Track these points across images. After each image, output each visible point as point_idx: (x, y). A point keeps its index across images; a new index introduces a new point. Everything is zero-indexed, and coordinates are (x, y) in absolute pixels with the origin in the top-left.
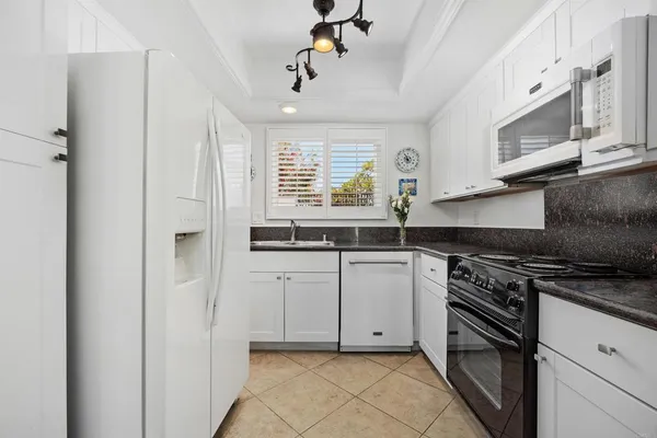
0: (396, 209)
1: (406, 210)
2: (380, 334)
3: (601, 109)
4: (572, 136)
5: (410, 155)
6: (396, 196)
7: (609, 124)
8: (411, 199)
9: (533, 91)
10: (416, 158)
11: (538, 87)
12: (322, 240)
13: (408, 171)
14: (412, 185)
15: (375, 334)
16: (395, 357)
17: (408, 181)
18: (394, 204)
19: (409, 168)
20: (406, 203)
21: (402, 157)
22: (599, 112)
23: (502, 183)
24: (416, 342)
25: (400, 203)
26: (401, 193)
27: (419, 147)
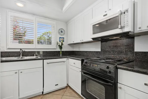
0: (59, 46)
1: (62, 46)
2: (57, 85)
3: (125, 21)
4: (119, 28)
5: (62, 30)
6: (59, 42)
7: (127, 26)
8: (63, 43)
9: (104, 16)
10: (64, 32)
11: (106, 15)
12: (34, 56)
13: (62, 35)
14: (63, 39)
15: (56, 85)
16: (62, 91)
17: (62, 38)
18: (59, 44)
19: (62, 34)
20: (62, 44)
21: (60, 31)
22: (124, 22)
23: (92, 39)
24: (68, 84)
25: (61, 44)
26: (60, 41)
27: (65, 29)
